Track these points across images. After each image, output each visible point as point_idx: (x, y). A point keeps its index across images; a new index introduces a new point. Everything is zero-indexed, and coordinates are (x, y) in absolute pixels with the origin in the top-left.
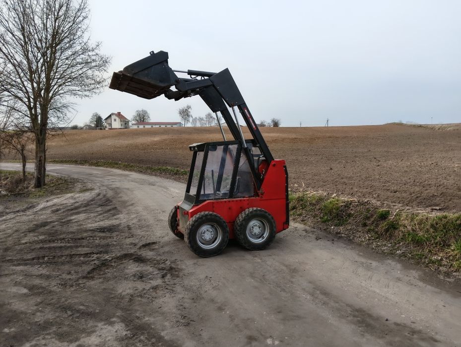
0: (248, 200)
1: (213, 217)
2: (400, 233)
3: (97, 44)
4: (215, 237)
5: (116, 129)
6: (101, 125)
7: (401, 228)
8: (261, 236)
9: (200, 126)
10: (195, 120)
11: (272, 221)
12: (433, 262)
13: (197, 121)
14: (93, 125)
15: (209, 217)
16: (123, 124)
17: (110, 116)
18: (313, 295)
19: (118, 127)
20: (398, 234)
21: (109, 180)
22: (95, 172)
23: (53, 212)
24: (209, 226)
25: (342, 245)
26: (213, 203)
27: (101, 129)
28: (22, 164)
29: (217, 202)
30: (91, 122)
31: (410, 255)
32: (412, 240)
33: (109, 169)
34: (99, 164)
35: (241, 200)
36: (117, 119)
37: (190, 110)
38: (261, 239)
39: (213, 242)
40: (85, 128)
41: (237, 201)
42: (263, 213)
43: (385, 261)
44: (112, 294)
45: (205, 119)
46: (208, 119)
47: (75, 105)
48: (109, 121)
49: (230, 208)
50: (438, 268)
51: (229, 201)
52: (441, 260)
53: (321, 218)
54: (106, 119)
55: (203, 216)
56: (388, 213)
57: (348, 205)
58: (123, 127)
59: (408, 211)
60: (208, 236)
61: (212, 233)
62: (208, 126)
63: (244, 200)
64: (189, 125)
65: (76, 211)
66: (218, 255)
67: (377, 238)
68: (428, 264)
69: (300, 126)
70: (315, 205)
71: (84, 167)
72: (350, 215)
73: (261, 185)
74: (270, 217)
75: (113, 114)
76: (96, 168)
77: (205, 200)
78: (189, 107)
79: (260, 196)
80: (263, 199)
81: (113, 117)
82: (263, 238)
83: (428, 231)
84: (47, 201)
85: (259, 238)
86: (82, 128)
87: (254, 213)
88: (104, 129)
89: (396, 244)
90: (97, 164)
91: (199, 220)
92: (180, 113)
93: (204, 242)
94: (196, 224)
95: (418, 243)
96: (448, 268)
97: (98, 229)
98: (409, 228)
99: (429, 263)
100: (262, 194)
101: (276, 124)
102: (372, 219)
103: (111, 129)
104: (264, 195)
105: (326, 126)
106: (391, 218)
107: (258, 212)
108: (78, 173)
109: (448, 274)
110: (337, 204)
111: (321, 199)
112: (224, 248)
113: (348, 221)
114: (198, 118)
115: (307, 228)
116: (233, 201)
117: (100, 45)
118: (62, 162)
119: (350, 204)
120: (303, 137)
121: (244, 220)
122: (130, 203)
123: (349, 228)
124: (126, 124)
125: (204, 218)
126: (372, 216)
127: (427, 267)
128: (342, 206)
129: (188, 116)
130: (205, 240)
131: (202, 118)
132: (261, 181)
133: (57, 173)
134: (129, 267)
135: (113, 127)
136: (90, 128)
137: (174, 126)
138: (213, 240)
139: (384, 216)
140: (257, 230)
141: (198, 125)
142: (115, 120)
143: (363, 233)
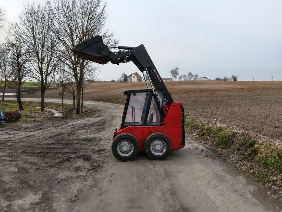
0: (155, 127)
1: (128, 137)
2: (258, 157)
3: (111, 33)
4: (130, 149)
5: (135, 82)
6: (127, 80)
7: (259, 155)
8: (161, 151)
9: (184, 80)
10: (180, 77)
11: (169, 142)
12: (270, 182)
13: (182, 78)
14: (123, 80)
15: (125, 136)
16: (138, 79)
17: (131, 75)
18: (163, 194)
19: (135, 81)
20: (257, 158)
21: (115, 111)
22: (111, 106)
23: (72, 128)
24: (127, 142)
25: (218, 162)
26: (131, 128)
27: (126, 82)
28: (73, 100)
29: (134, 128)
30: (121, 78)
31: (258, 175)
32: (264, 163)
33: (119, 105)
34: (115, 102)
35: (150, 127)
36: (135, 76)
37: (178, 70)
38: (161, 153)
39: (129, 153)
40: (118, 82)
41: (147, 127)
42: (162, 136)
43: (238, 177)
44: (54, 177)
45: (187, 76)
46: (189, 76)
47: (99, 68)
48: (131, 77)
49: (142, 132)
50: (271, 186)
51: (142, 127)
52: (277, 180)
53: (216, 143)
54: (129, 76)
55: (121, 136)
56: (255, 142)
57: (234, 135)
58: (138, 81)
59: (270, 142)
60: (125, 148)
61: (129, 147)
62: (189, 80)
63: (152, 127)
64: (177, 79)
65: (83, 128)
66: (131, 160)
67: (243, 160)
68: (265, 182)
69: (253, 80)
70: (216, 134)
71: (107, 103)
72: (233, 142)
73: (164, 118)
74: (167, 139)
75: (133, 74)
76: (113, 104)
77: (128, 126)
78: (177, 69)
79: (163, 125)
80: (165, 127)
81: (133, 75)
82: (163, 153)
83: (275, 158)
84: (74, 122)
85: (161, 152)
86: (116, 82)
87: (156, 136)
88: (128, 82)
89: (253, 165)
90: (114, 102)
91: (119, 138)
92: (172, 72)
93: (123, 152)
94: (117, 140)
95: (266, 166)
96: (278, 187)
97: (84, 139)
98: (264, 154)
99: (267, 182)
100: (165, 124)
101: (235, 79)
102: (245, 146)
103: (132, 82)
104: (166, 125)
105: (272, 80)
106: (256, 146)
107: (159, 136)
108: (102, 107)
109: (276, 192)
110: (227, 133)
111: (221, 130)
112: (135, 156)
113: (230, 146)
114: (183, 75)
115: (205, 149)
116: (145, 127)
117: (113, 34)
118: (97, 100)
119: (236, 134)
120: (248, 88)
121: (149, 140)
122: (114, 125)
123: (229, 151)
124: (140, 79)
125: (122, 137)
126: (246, 143)
127: (264, 184)
128: (230, 135)
129: (176, 74)
130: (124, 151)
131: (186, 75)
132: (165, 116)
133: (92, 106)
134: (78, 163)
135: (133, 81)
136: (121, 81)
137: (167, 80)
138: (129, 151)
139: (252, 145)
140: (158, 147)
141: (183, 79)
142: (134, 77)
143: (236, 155)
